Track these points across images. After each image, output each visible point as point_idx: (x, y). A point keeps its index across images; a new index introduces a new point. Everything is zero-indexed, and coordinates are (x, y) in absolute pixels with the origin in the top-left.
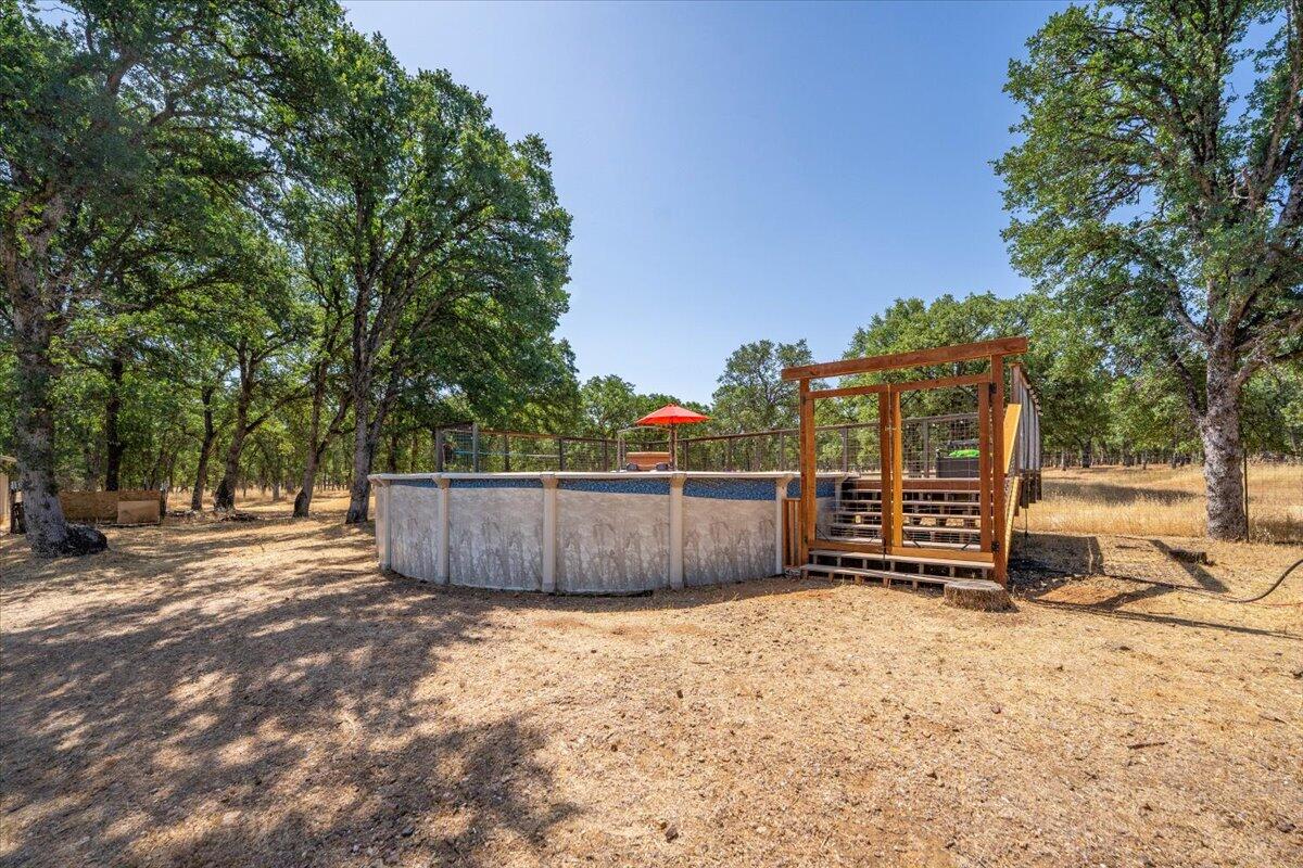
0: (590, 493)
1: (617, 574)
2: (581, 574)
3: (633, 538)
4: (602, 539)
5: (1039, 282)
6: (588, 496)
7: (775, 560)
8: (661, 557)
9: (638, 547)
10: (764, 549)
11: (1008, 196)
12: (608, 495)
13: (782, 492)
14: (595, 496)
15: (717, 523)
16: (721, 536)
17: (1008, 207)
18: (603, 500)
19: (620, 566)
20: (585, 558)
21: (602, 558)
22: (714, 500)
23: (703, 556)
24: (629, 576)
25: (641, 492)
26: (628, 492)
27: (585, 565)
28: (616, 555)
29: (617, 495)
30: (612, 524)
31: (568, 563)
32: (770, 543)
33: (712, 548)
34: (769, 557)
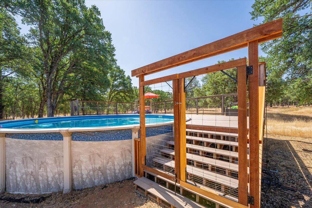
0: (20, 140)
1: (34, 184)
2: (17, 183)
3: (43, 164)
4: (27, 165)
5: (263, 46)
6: (19, 142)
7: (132, 169)
8: (59, 175)
9: (46, 169)
10: (125, 165)
11: (253, 14)
12: (29, 141)
13: (135, 135)
14: (23, 141)
15: (93, 154)
16: (96, 161)
17: (253, 18)
18: (26, 144)
19: (36, 179)
20: (19, 175)
21: (27, 175)
22: (91, 142)
23: (85, 173)
24: (41, 185)
25: (47, 139)
26: (40, 139)
27: (18, 179)
28: (34, 174)
29: (34, 141)
30: (32, 157)
31: (11, 177)
32: (128, 161)
33: (91, 168)
34: (128, 169)
